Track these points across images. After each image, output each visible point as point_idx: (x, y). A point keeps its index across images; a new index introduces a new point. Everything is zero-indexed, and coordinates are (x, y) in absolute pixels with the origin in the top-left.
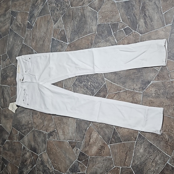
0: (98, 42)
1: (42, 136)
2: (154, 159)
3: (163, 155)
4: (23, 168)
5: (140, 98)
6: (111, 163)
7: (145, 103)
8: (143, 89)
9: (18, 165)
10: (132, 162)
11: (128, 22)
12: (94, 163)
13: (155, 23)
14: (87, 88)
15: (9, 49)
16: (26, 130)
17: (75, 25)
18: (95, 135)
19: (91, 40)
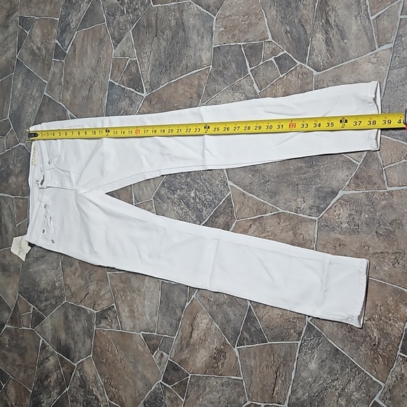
0: (215, 92)
1: (83, 317)
2: (343, 390)
3: (365, 380)
4: (40, 394)
5: (311, 232)
6: (241, 394)
7: (324, 246)
8: (319, 211)
9: (30, 385)
10: (289, 393)
11: (286, 41)
12: (201, 391)
13: (351, 43)
14: (188, 205)
15: (15, 107)
16: (48, 303)
17: (162, 50)
18: (204, 321)
19: (199, 86)
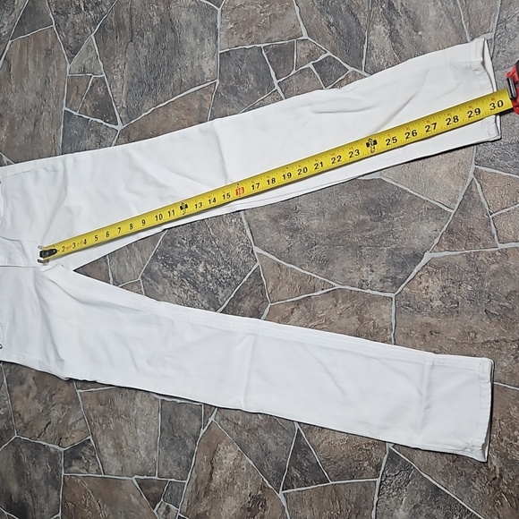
1: (44, 460)
5: (385, 316)
7: (407, 335)
8: (395, 284)
11: (329, 37)
13: (429, 36)
14: (194, 285)
17: (142, 61)
18: (230, 455)
19: (201, 110)
